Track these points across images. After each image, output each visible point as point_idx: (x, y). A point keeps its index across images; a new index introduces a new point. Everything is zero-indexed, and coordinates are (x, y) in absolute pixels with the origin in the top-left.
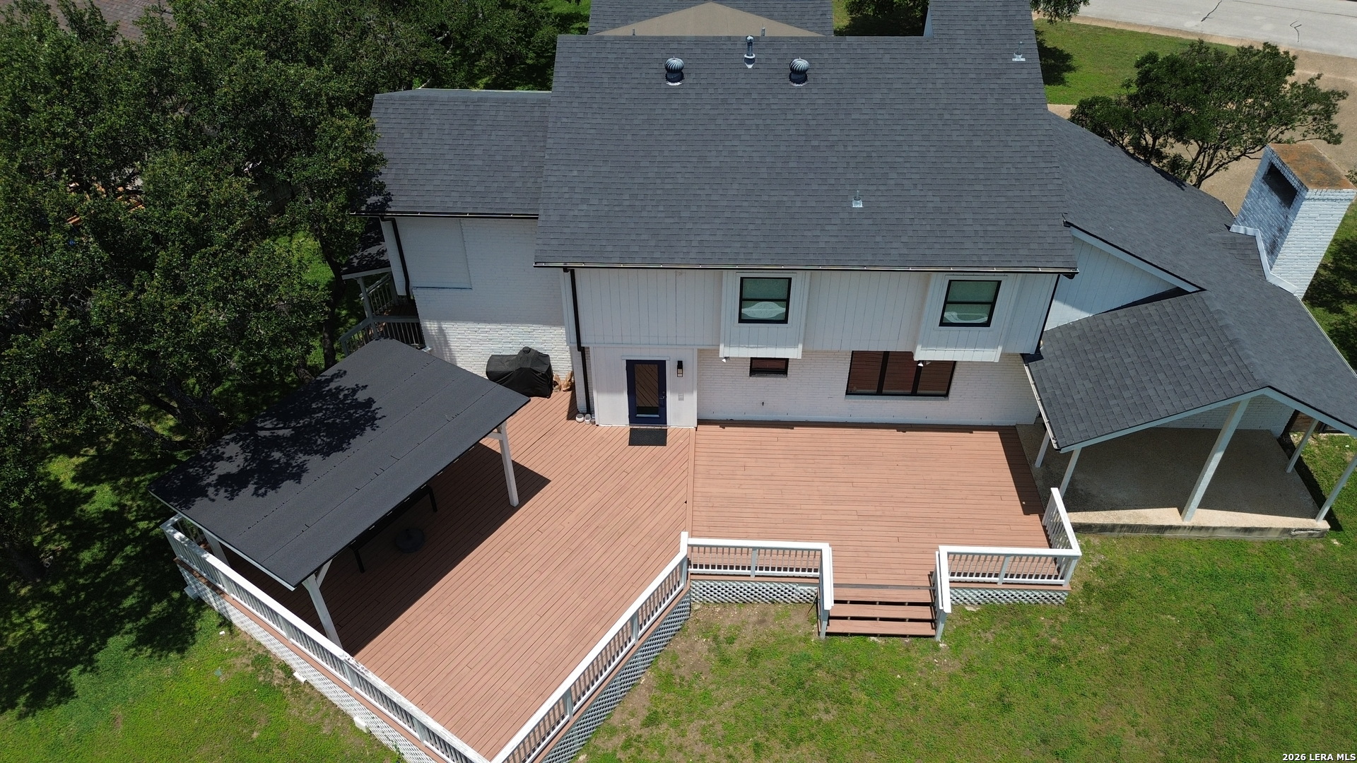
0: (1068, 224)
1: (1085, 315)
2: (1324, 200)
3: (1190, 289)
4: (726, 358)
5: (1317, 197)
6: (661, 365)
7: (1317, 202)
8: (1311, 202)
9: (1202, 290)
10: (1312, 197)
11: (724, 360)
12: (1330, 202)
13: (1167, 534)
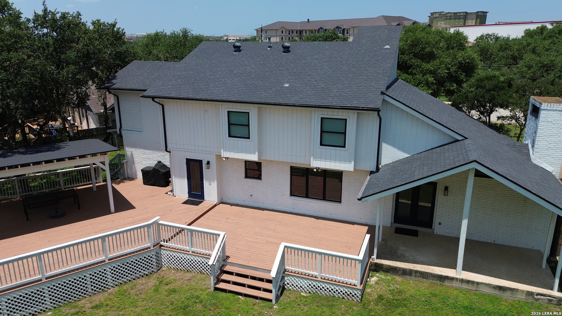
0: (382, 93)
1: (408, 156)
2: (554, 110)
3: (460, 138)
4: (225, 158)
5: (549, 108)
6: (200, 162)
7: (550, 112)
8: (547, 112)
9: (466, 138)
10: (545, 108)
11: (224, 159)
12: (558, 112)
13: (447, 283)
